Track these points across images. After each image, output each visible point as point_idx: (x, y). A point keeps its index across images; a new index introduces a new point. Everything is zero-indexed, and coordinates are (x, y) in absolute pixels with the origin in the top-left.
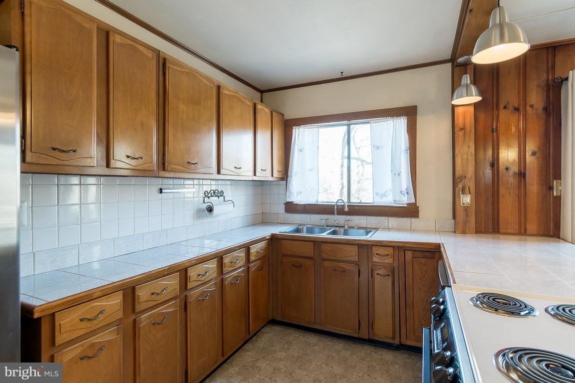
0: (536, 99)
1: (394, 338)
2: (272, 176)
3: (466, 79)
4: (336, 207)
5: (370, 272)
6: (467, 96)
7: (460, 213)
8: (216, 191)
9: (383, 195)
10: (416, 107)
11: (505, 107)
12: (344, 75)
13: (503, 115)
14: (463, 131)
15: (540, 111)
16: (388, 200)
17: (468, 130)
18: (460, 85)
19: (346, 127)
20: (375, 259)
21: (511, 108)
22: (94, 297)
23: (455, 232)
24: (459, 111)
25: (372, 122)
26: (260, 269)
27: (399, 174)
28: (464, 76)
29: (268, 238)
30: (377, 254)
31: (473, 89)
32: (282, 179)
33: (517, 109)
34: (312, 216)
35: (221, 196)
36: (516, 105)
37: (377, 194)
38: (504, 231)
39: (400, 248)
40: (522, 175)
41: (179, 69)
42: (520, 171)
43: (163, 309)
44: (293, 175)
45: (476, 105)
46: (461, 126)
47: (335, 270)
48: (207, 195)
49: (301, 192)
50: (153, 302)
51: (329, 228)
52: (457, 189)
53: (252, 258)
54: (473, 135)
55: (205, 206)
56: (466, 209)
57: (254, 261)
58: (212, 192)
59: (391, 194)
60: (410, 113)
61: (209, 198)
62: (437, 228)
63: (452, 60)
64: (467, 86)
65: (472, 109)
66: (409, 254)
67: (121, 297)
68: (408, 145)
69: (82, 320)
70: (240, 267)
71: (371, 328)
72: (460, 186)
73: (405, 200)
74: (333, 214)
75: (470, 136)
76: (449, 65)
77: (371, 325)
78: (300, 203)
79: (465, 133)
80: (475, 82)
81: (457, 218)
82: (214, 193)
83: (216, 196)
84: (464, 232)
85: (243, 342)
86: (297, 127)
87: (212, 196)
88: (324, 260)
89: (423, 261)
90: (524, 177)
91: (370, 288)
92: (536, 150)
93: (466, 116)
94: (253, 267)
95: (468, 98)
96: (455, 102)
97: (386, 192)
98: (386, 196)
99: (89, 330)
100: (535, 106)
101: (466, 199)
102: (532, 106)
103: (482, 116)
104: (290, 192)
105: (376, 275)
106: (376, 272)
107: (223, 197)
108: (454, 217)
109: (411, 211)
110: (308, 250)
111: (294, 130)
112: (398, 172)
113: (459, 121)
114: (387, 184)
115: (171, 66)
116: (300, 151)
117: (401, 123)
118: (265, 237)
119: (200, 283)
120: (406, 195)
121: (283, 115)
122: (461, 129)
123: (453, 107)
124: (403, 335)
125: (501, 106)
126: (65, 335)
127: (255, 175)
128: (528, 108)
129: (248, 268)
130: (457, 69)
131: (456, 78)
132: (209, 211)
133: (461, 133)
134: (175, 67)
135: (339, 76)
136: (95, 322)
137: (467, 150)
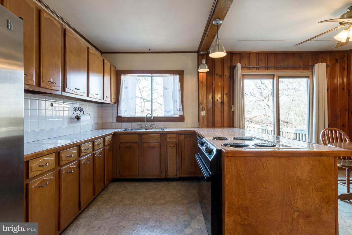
0: (227, 73)
1: (176, 175)
2: (111, 101)
3: (204, 61)
4: (146, 118)
5: (166, 146)
6: (204, 68)
7: (201, 119)
8: (80, 108)
9: (169, 112)
10: (183, 71)
11: (217, 75)
12: (151, 51)
13: (216, 78)
14: (202, 83)
15: (228, 78)
16: (171, 114)
17: (204, 83)
18: (201, 63)
19: (150, 78)
20: (168, 140)
21: (219, 76)
22: (45, 154)
23: (199, 127)
24: (201, 74)
25: (164, 76)
26: (109, 150)
27: (176, 102)
28: (203, 60)
29: (112, 134)
30: (169, 137)
31: (206, 66)
32: (115, 103)
33: (221, 76)
34: (133, 123)
35: (82, 111)
36: (220, 74)
37: (166, 111)
38: (217, 126)
39: (179, 134)
40: (222, 103)
41: (71, 35)
42: (222, 101)
43: (71, 165)
44: (122, 101)
45: (207, 73)
46: (201, 81)
47: (149, 147)
48: (75, 109)
49: (126, 111)
50: (67, 161)
51: (143, 129)
52: (200, 108)
53: (106, 144)
54: (206, 85)
55: (74, 116)
56: (203, 117)
57: (107, 146)
58: (77, 108)
59: (173, 111)
60: (181, 73)
61: (76, 111)
62: (192, 126)
63: (198, 52)
64: (204, 64)
65: (205, 74)
66: (183, 136)
67: (55, 156)
68: (180, 88)
69: (40, 166)
70: (101, 148)
71: (166, 173)
72: (201, 107)
73: (178, 114)
74: (145, 122)
75: (204, 86)
76: (197, 54)
77: (167, 171)
78: (125, 116)
79: (203, 84)
80: (206, 63)
81: (200, 121)
82: (79, 108)
83: (80, 111)
84: (202, 127)
85: (102, 190)
86: (124, 75)
87: (77, 111)
88: (144, 143)
89: (189, 138)
90: (223, 104)
91: (166, 155)
92: (227, 93)
93: (203, 77)
94: (107, 148)
95: (204, 70)
96: (199, 71)
97: (170, 110)
98: (170, 112)
99: (42, 172)
100: (226, 75)
101: (203, 113)
102: (225, 75)
103: (209, 78)
104: (120, 111)
105: (169, 147)
106: (169, 146)
107: (83, 112)
108: (199, 121)
109: (181, 119)
110: (135, 138)
111: (122, 77)
112: (176, 101)
113: (201, 79)
114: (171, 106)
115: (68, 33)
116: (126, 88)
117: (177, 78)
118: (111, 133)
119: (85, 154)
120: (179, 111)
121: (116, 67)
122: (201, 82)
123: (198, 73)
124: (180, 173)
125: (216, 74)
126: (33, 173)
127: (103, 99)
128: (224, 76)
129: (104, 149)
130: (200, 56)
131: (199, 60)
132: (77, 119)
133: (201, 84)
134: (70, 34)
135: (148, 51)
136: (45, 167)
137: (203, 91)
